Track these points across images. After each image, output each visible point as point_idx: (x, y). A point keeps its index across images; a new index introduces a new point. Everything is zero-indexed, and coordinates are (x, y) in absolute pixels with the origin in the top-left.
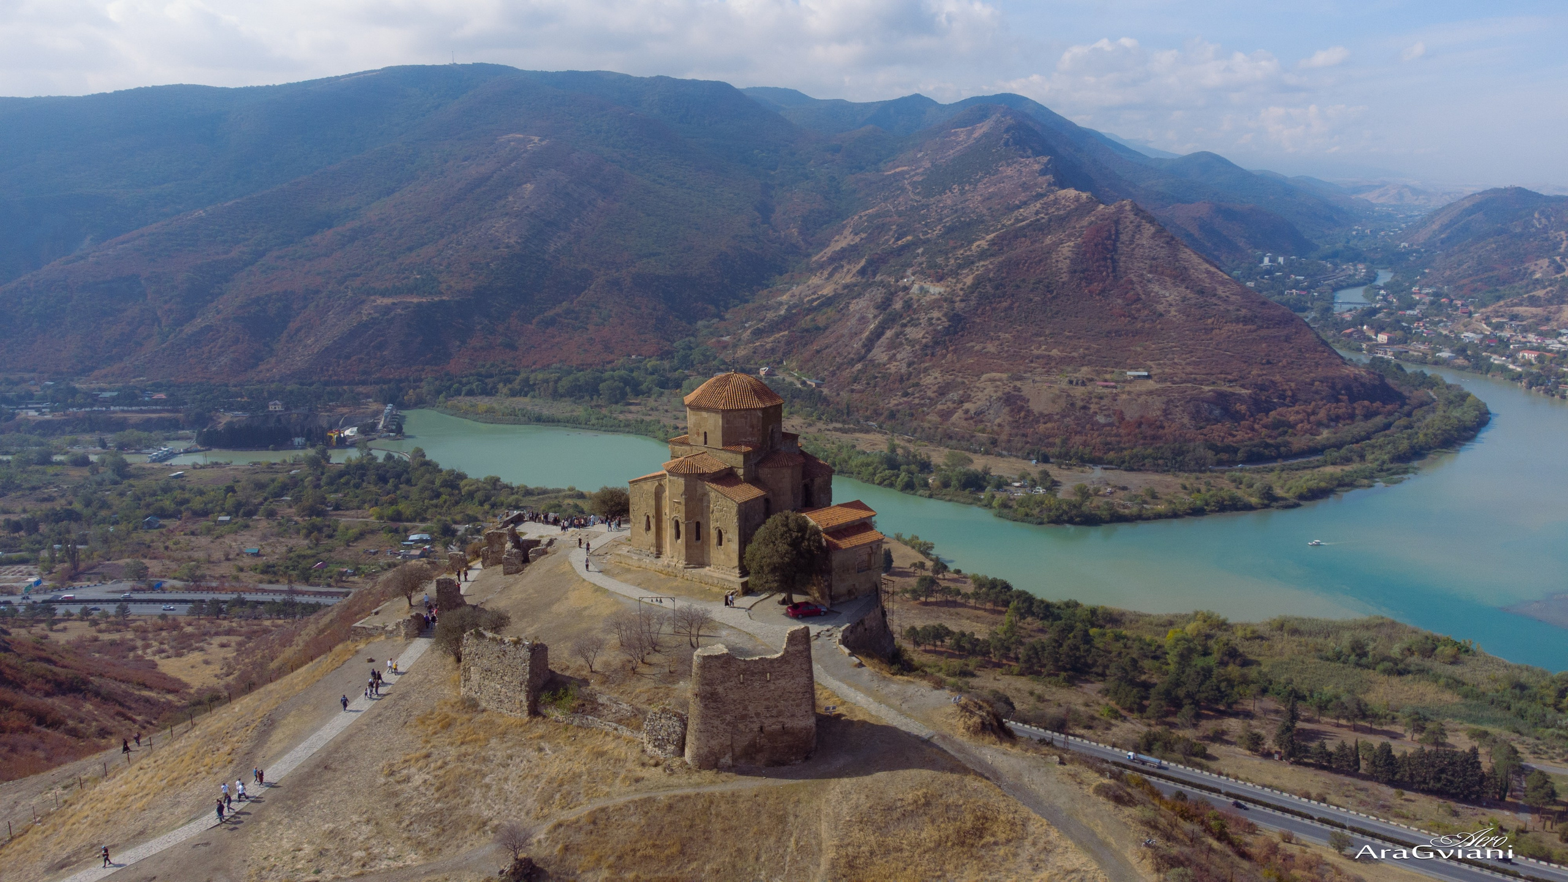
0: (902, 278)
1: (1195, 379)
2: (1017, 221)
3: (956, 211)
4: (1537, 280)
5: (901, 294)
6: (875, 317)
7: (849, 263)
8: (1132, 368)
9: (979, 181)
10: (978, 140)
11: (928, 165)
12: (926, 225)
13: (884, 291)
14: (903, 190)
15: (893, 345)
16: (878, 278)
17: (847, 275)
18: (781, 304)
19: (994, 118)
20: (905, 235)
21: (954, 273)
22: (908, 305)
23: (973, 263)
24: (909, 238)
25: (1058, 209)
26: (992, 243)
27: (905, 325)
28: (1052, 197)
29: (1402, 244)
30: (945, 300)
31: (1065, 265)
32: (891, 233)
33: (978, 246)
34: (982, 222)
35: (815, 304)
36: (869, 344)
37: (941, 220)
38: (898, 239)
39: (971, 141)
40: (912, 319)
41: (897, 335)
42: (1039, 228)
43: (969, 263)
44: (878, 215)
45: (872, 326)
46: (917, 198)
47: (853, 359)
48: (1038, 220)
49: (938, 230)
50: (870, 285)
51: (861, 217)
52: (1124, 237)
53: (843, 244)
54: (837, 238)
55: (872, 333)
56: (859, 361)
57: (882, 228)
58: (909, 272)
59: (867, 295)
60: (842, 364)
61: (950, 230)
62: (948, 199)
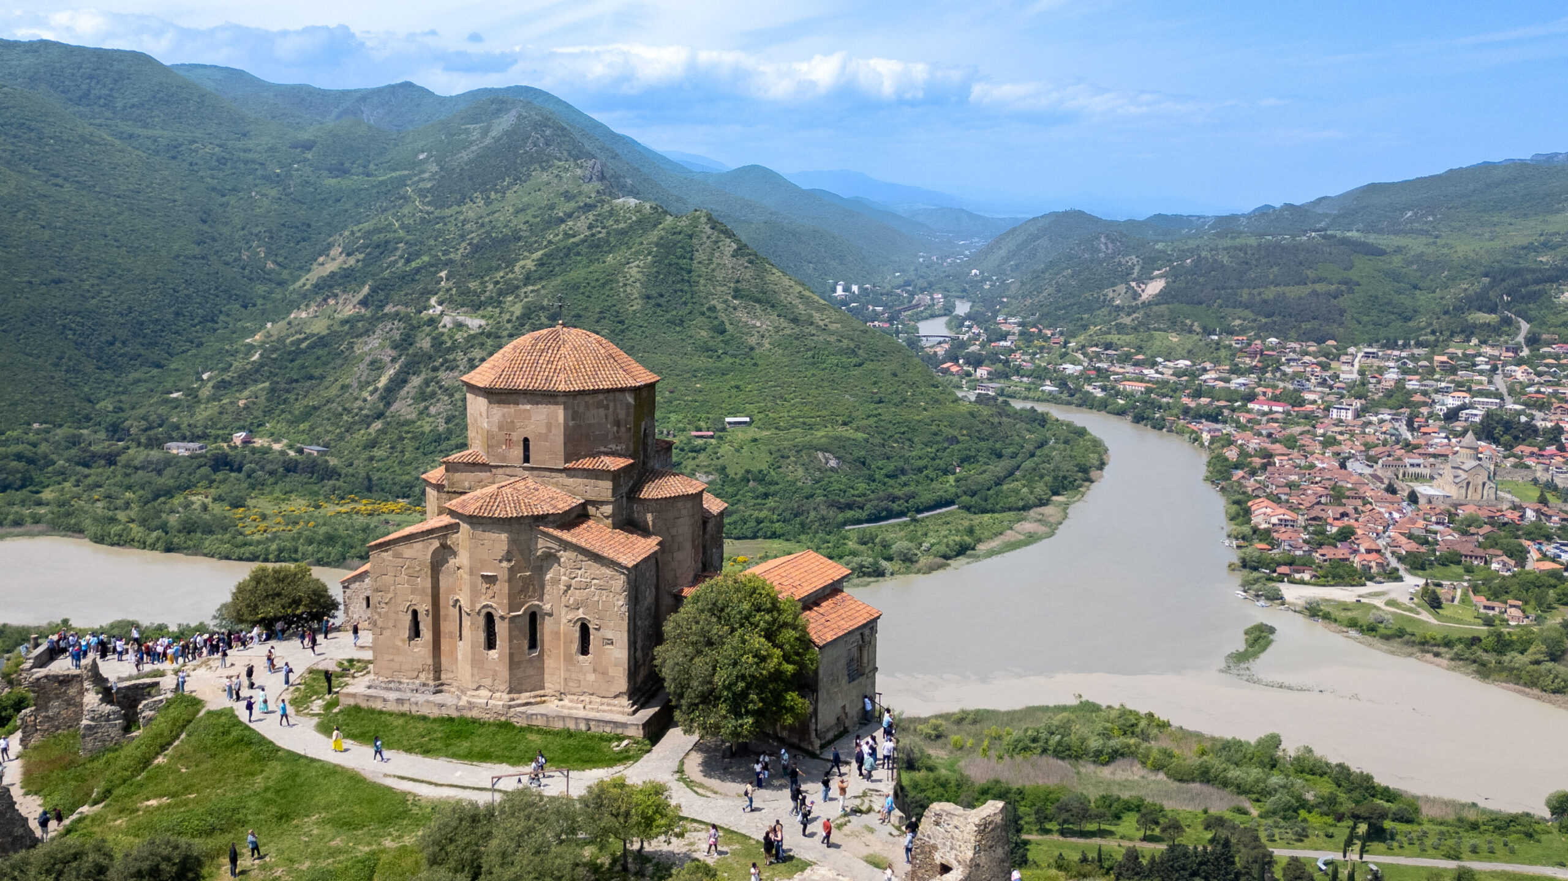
0: (426, 308)
1: (804, 423)
2: (567, 235)
3: (483, 225)
4: (1118, 306)
5: (427, 329)
6: (394, 360)
7: (344, 291)
8: (730, 414)
9: (508, 188)
10: (497, 140)
11: (435, 168)
12: (445, 242)
13: (402, 325)
14: (406, 199)
15: (424, 396)
16: (389, 309)
17: (347, 307)
18: (251, 348)
19: (514, 112)
20: (418, 255)
21: (497, 302)
22: (437, 342)
23: (517, 287)
24: (426, 258)
25: (617, 221)
26: (541, 263)
27: (435, 369)
28: (606, 207)
29: (974, 271)
30: (489, 335)
31: (635, 291)
32: (398, 253)
33: (523, 267)
34: (519, 239)
35: (304, 345)
36: (390, 394)
37: (463, 237)
38: (408, 261)
39: (488, 141)
40: (446, 361)
41: (427, 383)
42: (596, 246)
43: (512, 289)
44: (377, 231)
45: (392, 372)
46: (429, 208)
47: (367, 416)
48: (593, 235)
49: (464, 248)
50: (379, 319)
51: (353, 233)
52: (700, 256)
53: (331, 267)
54: (321, 259)
55: (391, 380)
56: (378, 418)
57: (385, 248)
58: (433, 301)
59: (378, 332)
60: (354, 423)
61: (477, 249)
62: (470, 211)
